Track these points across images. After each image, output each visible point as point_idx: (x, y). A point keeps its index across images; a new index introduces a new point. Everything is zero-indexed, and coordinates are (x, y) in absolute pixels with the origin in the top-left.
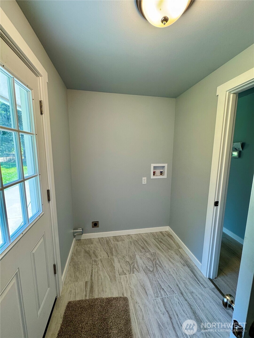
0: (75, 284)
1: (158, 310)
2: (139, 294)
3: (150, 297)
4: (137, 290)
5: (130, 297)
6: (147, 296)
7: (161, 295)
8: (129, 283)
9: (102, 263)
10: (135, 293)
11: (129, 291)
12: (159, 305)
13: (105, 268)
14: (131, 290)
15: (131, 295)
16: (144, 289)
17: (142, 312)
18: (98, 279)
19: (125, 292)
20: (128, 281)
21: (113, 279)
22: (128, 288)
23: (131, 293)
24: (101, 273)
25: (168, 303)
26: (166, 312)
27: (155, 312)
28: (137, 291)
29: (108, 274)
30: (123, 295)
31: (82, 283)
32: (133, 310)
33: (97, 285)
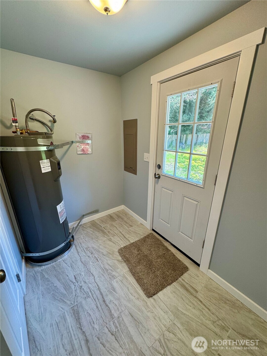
0: (203, 284)
1: (116, 302)
2: (140, 310)
3: (127, 312)
4: (144, 314)
5: (146, 301)
6: (130, 312)
7: (115, 322)
8: (156, 318)
9: (213, 332)
10: (143, 309)
11: (151, 307)
12: (116, 308)
13: (200, 324)
14: (150, 310)
15: (147, 303)
16: (136, 319)
17: (130, 293)
18: (190, 302)
19: (154, 303)
20: (158, 320)
21: (176, 313)
22: (153, 310)
23: (148, 306)
24: (197, 312)
25: (106, 316)
26: (109, 305)
27: (119, 299)
28: (142, 312)
29: (188, 315)
30: (154, 300)
31: (199, 288)
32: (138, 291)
33: (185, 294)
